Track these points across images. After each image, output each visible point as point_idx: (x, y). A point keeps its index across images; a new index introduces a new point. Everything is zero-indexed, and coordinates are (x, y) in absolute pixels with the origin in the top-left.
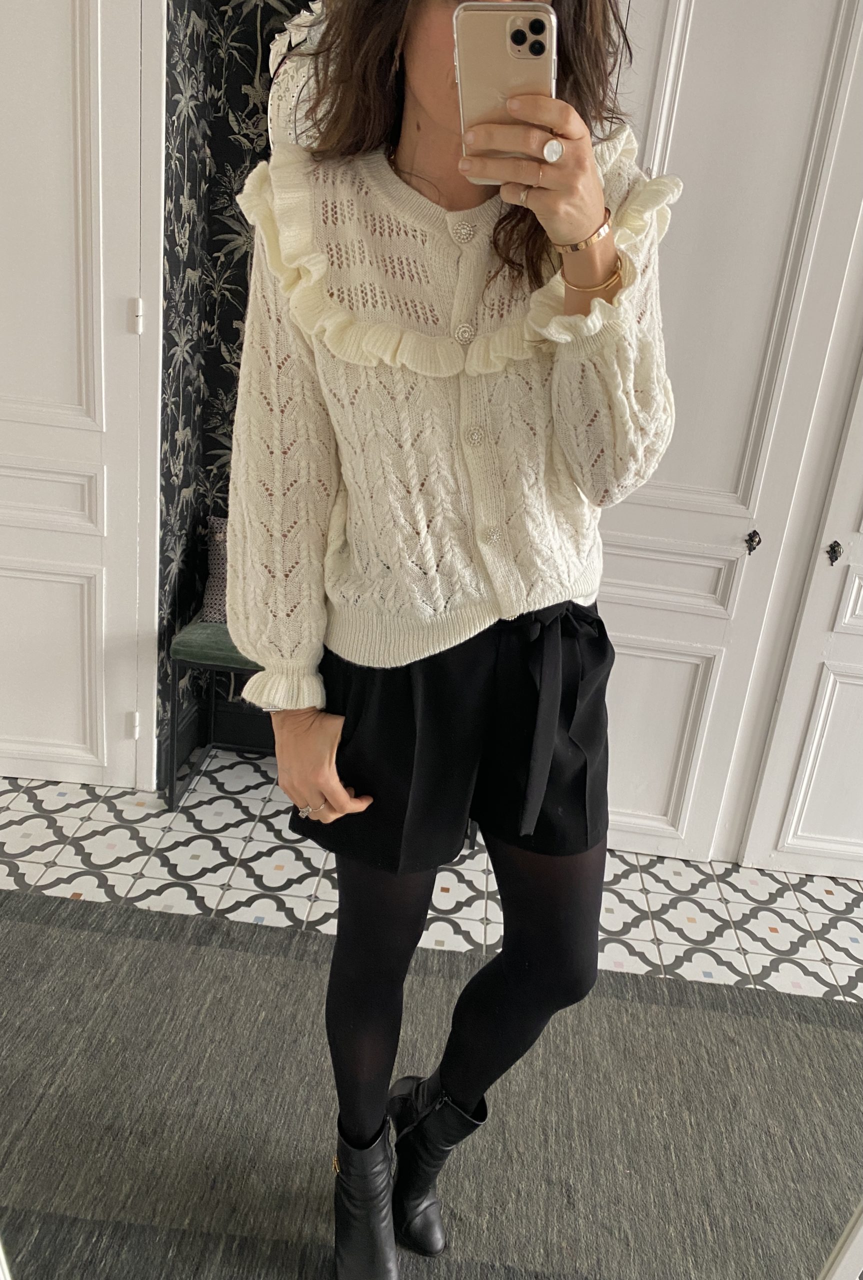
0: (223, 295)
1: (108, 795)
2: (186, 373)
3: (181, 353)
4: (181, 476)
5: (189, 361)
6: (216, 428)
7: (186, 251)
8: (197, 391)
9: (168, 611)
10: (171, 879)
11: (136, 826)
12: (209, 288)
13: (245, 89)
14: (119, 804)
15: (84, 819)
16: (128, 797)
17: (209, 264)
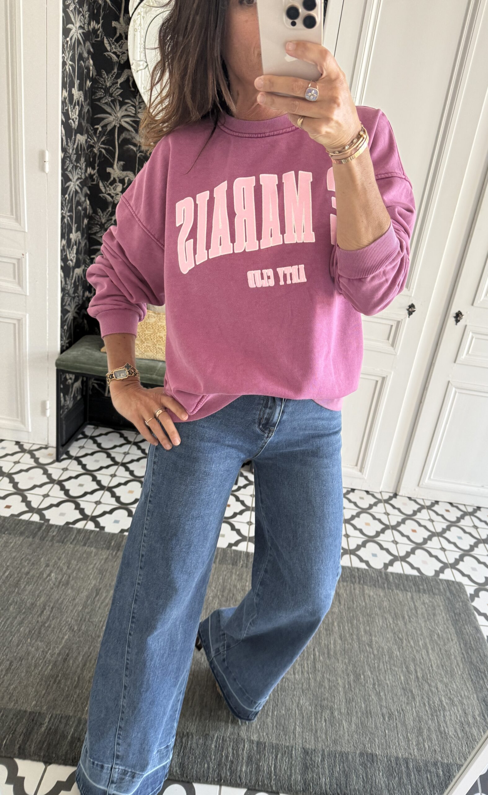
0: (100, 152)
1: (32, 449)
2: (77, 198)
3: (73, 185)
4: (74, 261)
5: (79, 190)
6: (97, 232)
7: (77, 123)
8: (85, 210)
9: (67, 341)
10: (65, 498)
11: (47, 467)
12: (91, 147)
13: (114, 24)
14: (37, 454)
15: (15, 463)
16: (43, 450)
17: (92, 132)
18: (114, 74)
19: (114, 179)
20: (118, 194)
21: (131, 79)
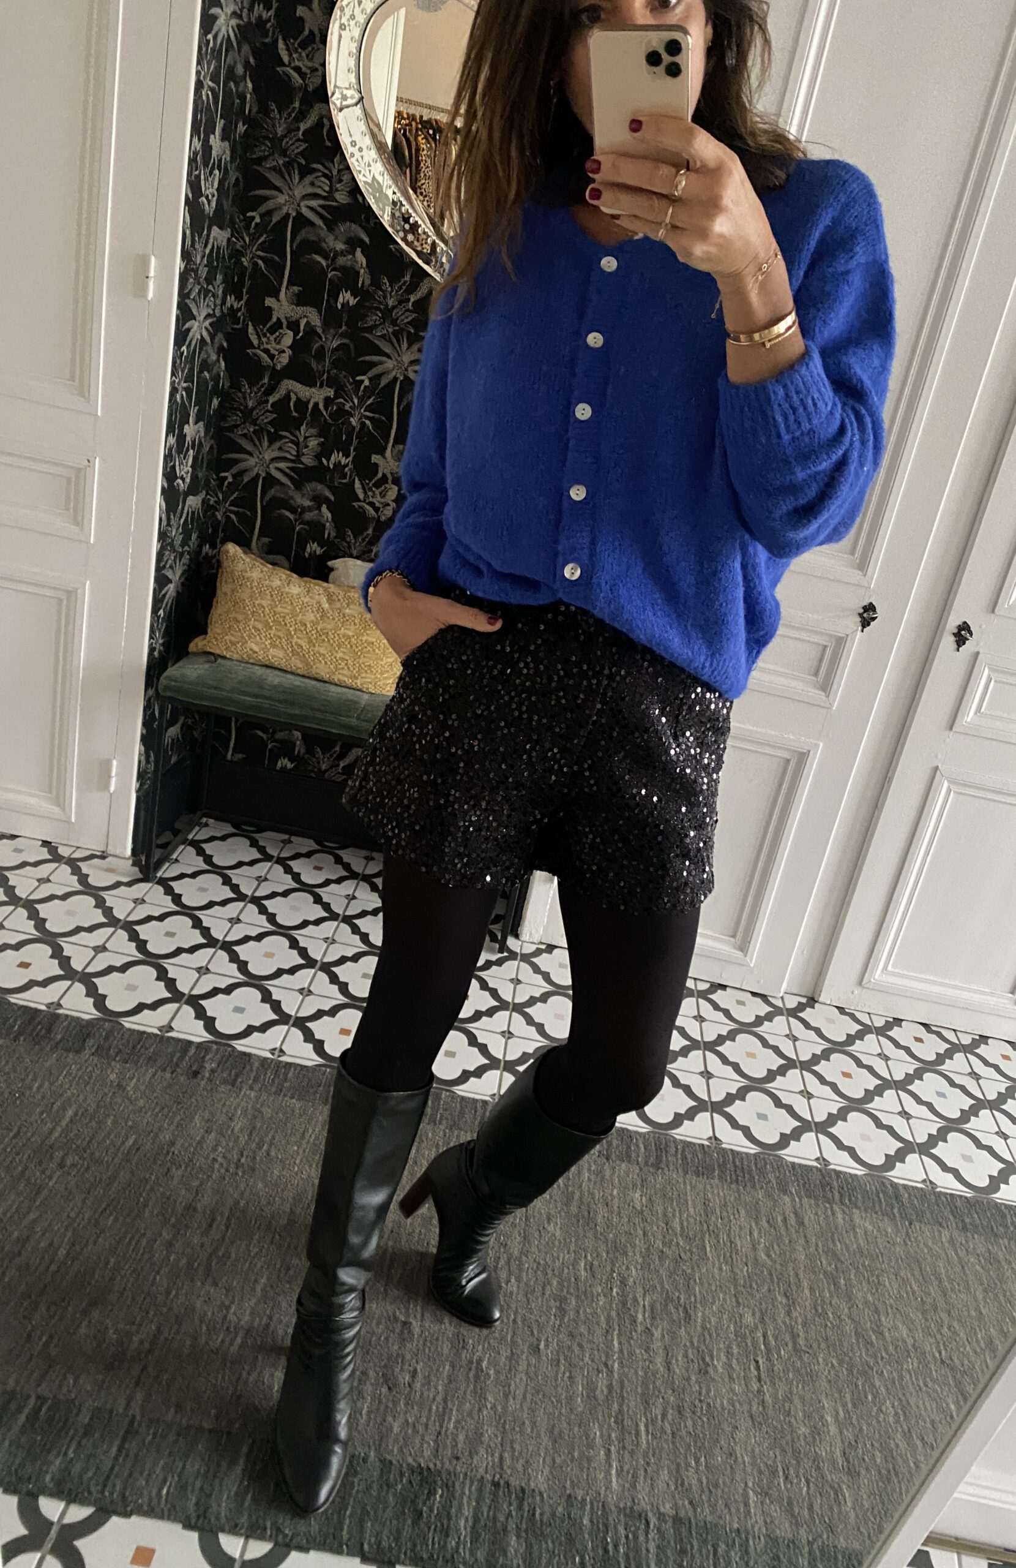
0: (256, 264)
1: (75, 856)
2: (203, 355)
3: (198, 329)
4: (188, 480)
5: (208, 339)
6: (236, 426)
7: (214, 204)
8: (216, 379)
9: (161, 641)
10: (138, 956)
11: (103, 894)
12: (239, 253)
14: (85, 867)
15: (41, 881)
16: (96, 861)
17: (242, 224)
18: (293, 111)
19: (278, 319)
20: (284, 351)
21: (325, 121)
